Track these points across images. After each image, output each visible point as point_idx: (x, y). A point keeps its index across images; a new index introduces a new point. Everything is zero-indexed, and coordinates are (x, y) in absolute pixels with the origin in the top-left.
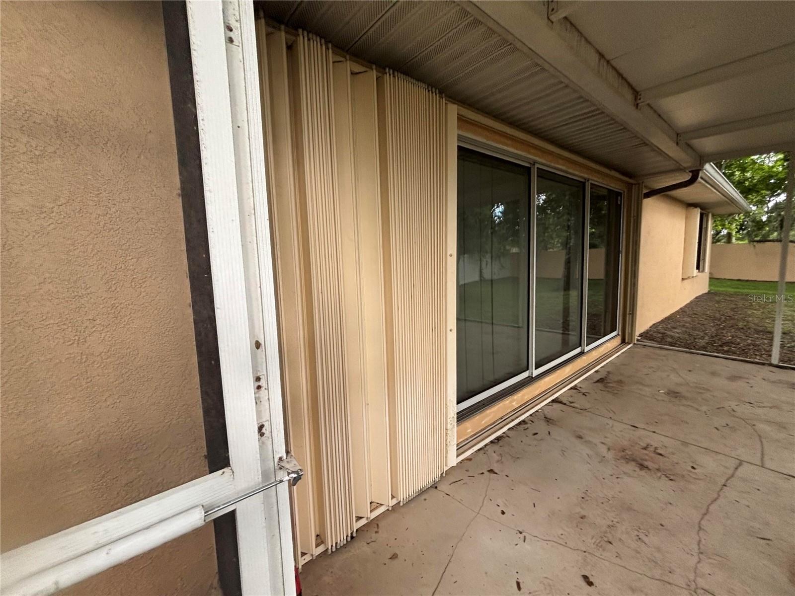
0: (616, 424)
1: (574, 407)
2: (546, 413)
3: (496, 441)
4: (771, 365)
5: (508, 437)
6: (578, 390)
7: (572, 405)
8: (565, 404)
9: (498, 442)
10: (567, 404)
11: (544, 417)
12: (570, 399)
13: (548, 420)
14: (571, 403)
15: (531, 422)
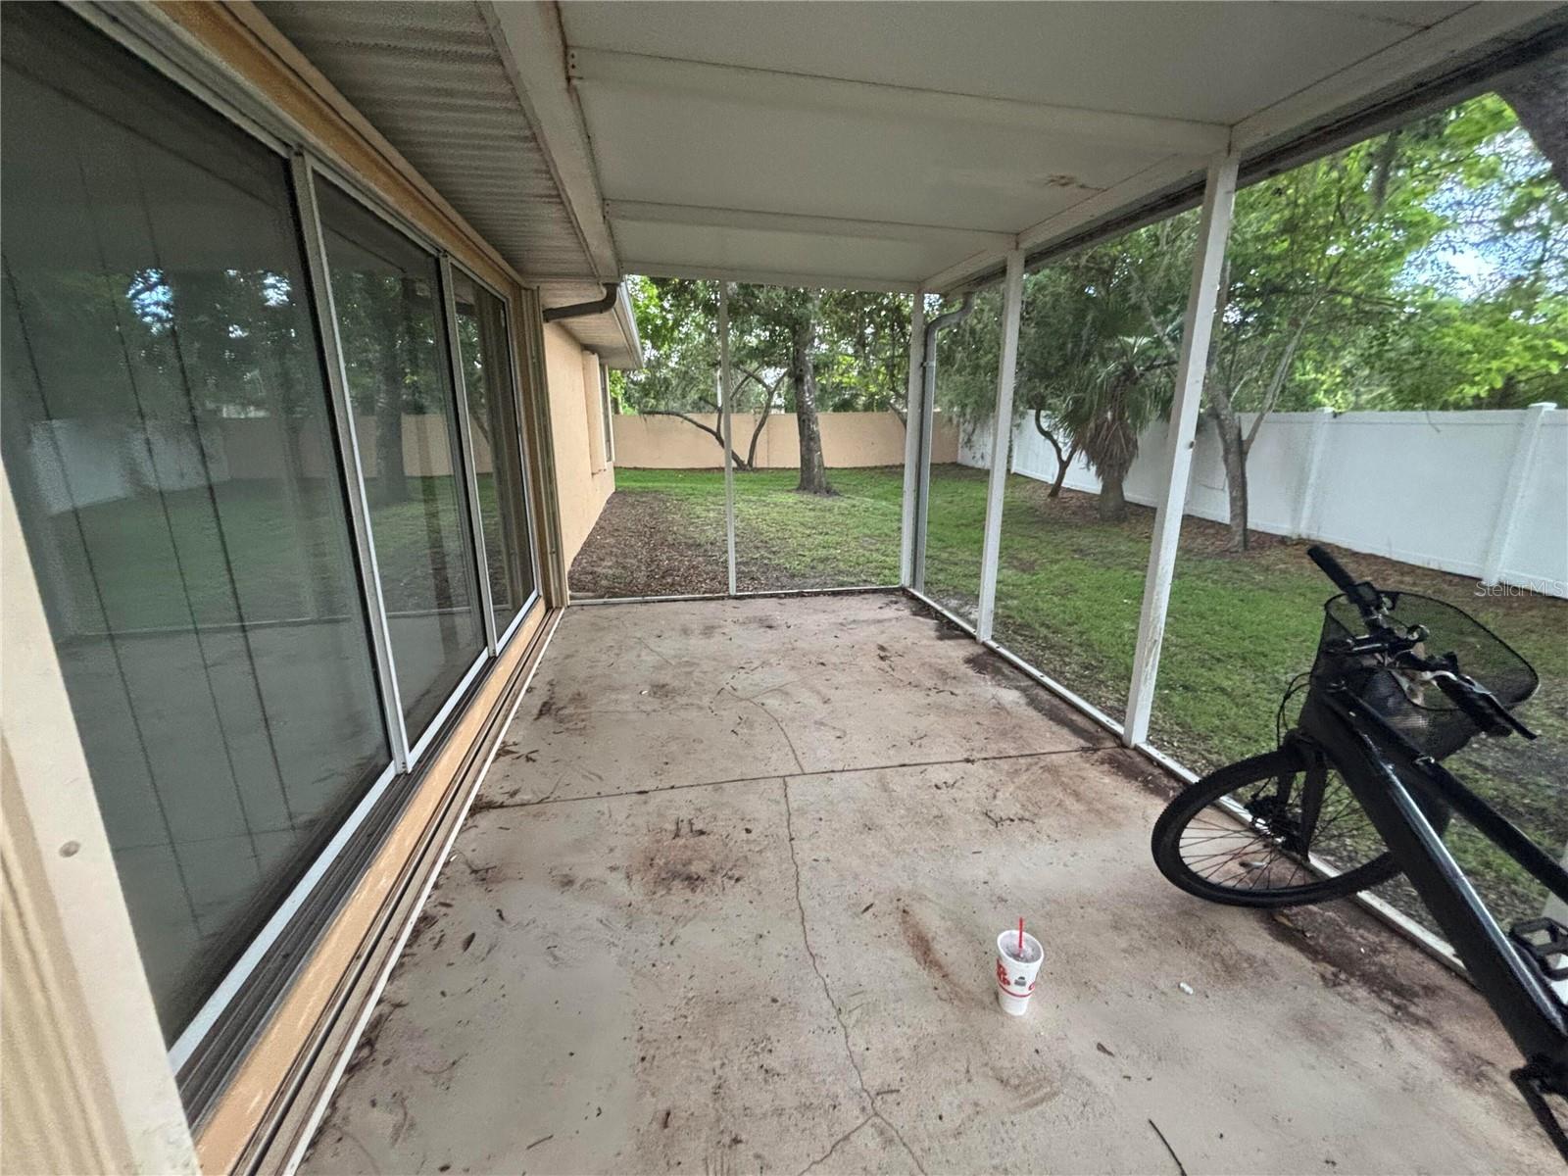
0: (614, 803)
1: (523, 805)
2: (469, 855)
3: (365, 1052)
4: (730, 597)
5: (398, 1005)
6: (513, 752)
7: (518, 799)
8: (502, 806)
9: (371, 1053)
10: (507, 803)
11: (469, 871)
12: (509, 787)
13: (484, 876)
14: (513, 794)
15: (444, 910)
